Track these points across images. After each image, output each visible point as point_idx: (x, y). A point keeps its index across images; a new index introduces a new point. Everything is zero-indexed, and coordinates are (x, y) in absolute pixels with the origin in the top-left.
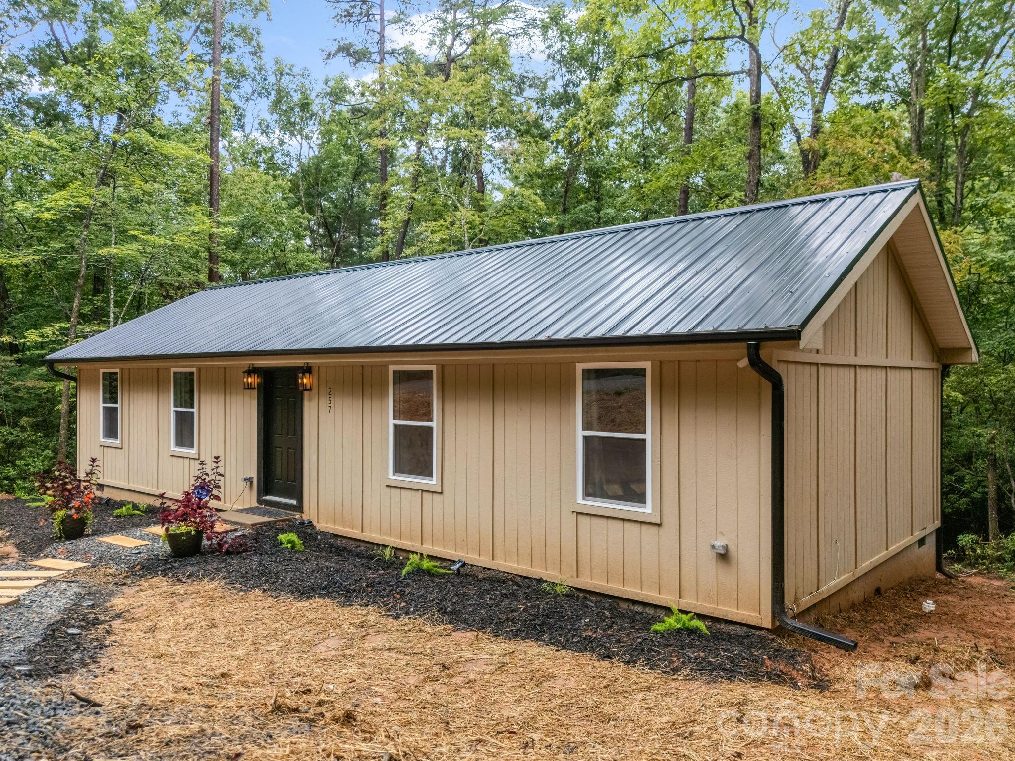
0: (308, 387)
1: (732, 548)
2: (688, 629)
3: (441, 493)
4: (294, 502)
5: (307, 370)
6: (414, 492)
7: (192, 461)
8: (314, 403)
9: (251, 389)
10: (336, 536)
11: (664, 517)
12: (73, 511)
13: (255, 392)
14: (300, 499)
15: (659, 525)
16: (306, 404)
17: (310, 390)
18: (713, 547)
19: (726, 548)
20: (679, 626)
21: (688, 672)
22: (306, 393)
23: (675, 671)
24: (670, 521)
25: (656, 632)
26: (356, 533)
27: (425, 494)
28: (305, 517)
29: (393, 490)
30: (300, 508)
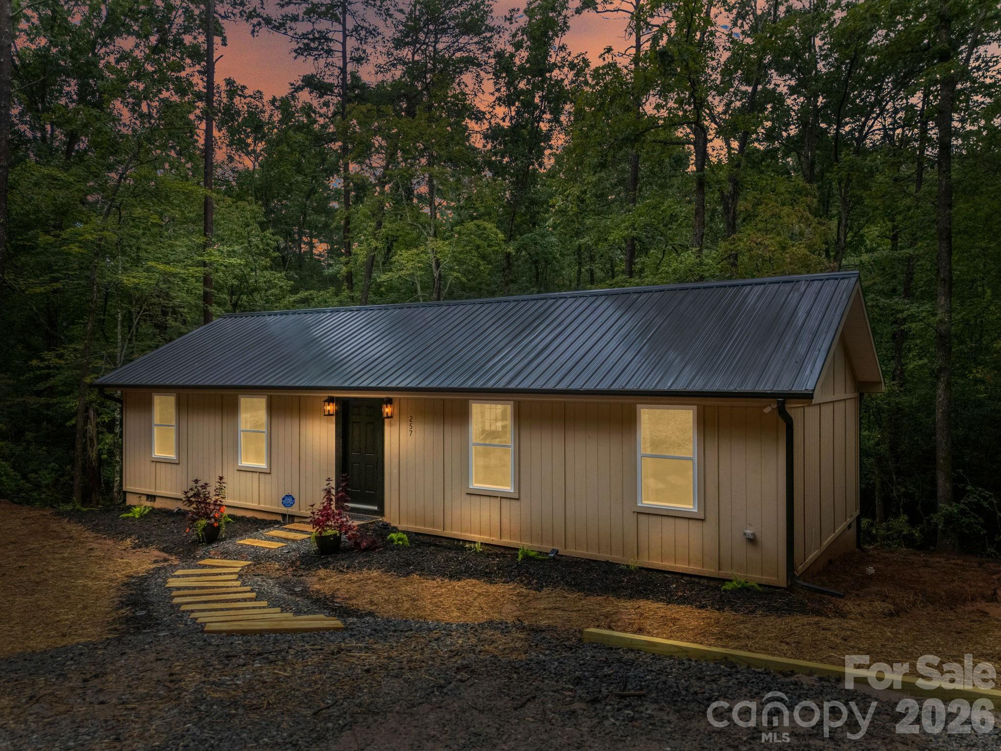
0: (389, 415)
1: (758, 535)
2: (745, 588)
3: (518, 499)
4: (376, 508)
5: (389, 401)
6: (492, 499)
7: (262, 476)
8: (395, 429)
9: (329, 415)
10: (417, 534)
11: (707, 515)
12: (213, 520)
13: (334, 418)
14: (381, 505)
15: (703, 520)
16: (387, 429)
17: (391, 417)
18: (745, 534)
19: (753, 534)
20: (739, 586)
21: (761, 612)
22: (386, 421)
23: (753, 612)
24: (712, 517)
25: (725, 590)
26: (438, 531)
27: (503, 500)
28: (386, 519)
29: (473, 497)
30: (381, 512)
